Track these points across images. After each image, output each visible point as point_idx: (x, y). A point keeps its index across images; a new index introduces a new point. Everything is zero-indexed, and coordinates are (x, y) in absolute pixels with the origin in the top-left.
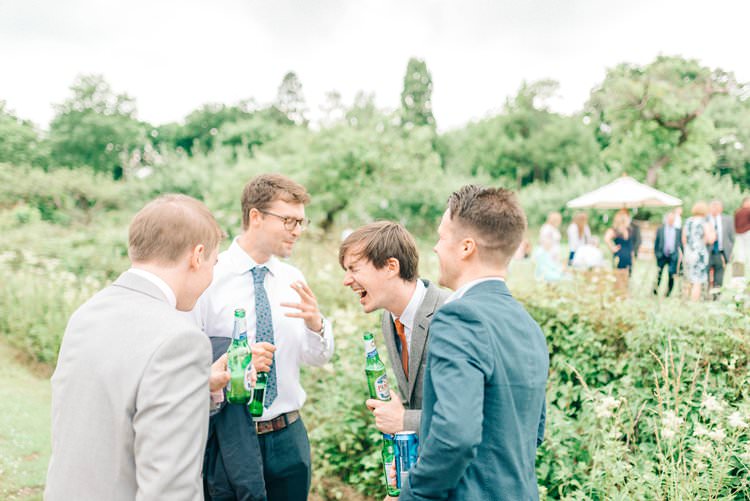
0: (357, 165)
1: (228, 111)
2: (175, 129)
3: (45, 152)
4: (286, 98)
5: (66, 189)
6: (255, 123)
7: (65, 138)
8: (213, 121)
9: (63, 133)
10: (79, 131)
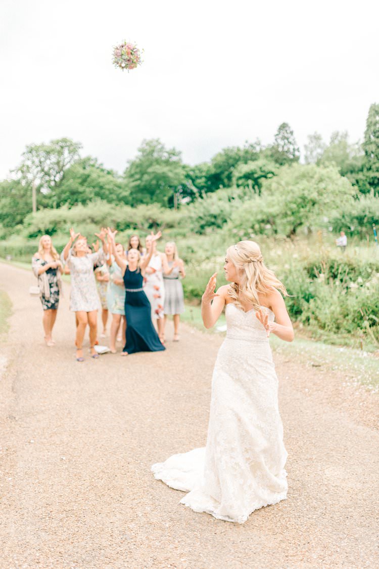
0: (307, 200)
1: (242, 154)
2: (205, 169)
3: (126, 193)
4: (281, 143)
5: (144, 217)
6: (261, 162)
7: (138, 182)
8: (231, 161)
9: (137, 180)
10: (146, 177)
